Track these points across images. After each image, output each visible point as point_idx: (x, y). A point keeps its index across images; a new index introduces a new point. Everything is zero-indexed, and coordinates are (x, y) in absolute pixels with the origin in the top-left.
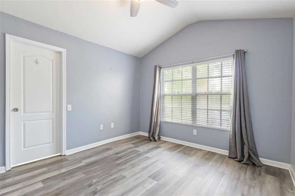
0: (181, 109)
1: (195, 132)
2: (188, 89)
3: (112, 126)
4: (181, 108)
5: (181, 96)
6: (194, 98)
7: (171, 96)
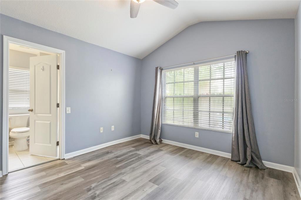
1: (197, 134)
2: (190, 91)
3: (113, 129)
4: (183, 110)
5: (182, 98)
6: (196, 100)
7: (173, 98)
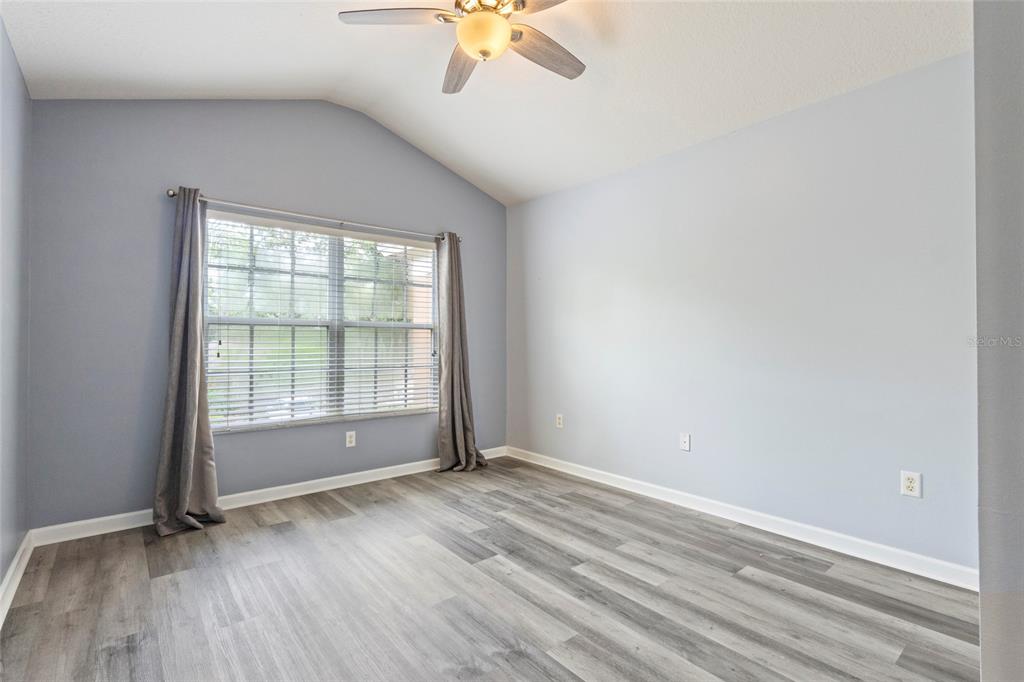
0: (293, 375)
1: (351, 437)
4: (293, 369)
5: (290, 328)
6: (336, 335)
7: (248, 328)
